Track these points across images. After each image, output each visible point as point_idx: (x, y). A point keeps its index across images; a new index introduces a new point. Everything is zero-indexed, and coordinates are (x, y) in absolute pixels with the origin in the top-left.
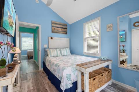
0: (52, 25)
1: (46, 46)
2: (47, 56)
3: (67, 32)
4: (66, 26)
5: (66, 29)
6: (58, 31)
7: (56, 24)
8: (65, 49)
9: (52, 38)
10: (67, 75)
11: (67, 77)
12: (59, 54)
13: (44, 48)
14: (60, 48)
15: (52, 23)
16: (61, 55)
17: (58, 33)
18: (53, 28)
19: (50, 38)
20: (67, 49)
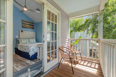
0: (22, 22)
1: (17, 37)
2: (19, 43)
3: (34, 28)
4: (34, 24)
5: (33, 26)
6: (27, 27)
7: (26, 22)
8: (32, 39)
9: (22, 31)
10: (32, 49)
11: (32, 50)
12: (28, 42)
13: (16, 38)
14: (29, 39)
15: (22, 21)
16: (29, 43)
17: (27, 28)
18: (23, 25)
19: (20, 31)
20: (33, 39)
